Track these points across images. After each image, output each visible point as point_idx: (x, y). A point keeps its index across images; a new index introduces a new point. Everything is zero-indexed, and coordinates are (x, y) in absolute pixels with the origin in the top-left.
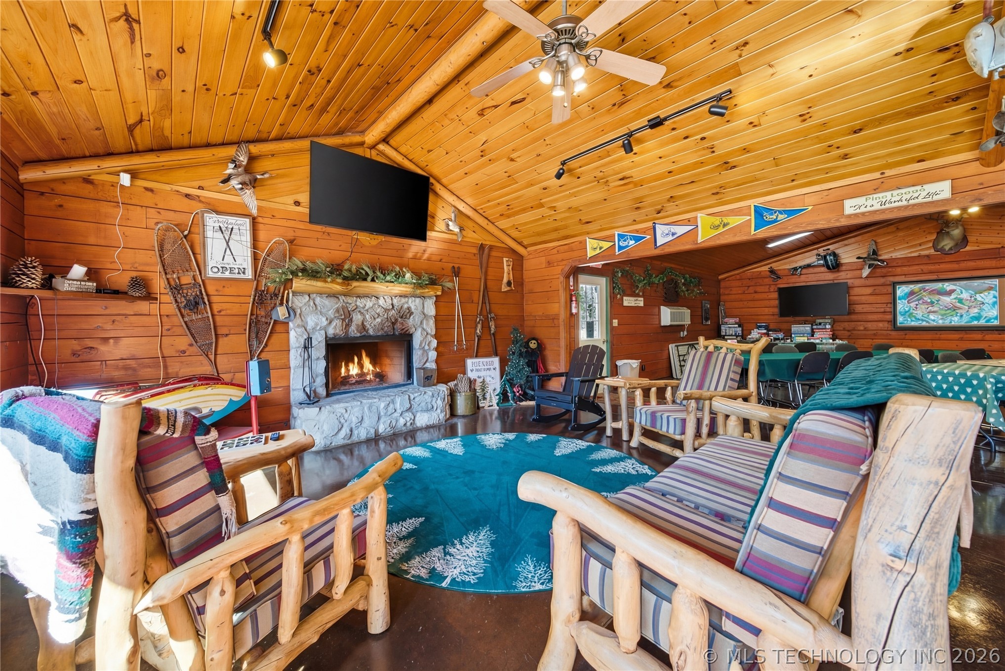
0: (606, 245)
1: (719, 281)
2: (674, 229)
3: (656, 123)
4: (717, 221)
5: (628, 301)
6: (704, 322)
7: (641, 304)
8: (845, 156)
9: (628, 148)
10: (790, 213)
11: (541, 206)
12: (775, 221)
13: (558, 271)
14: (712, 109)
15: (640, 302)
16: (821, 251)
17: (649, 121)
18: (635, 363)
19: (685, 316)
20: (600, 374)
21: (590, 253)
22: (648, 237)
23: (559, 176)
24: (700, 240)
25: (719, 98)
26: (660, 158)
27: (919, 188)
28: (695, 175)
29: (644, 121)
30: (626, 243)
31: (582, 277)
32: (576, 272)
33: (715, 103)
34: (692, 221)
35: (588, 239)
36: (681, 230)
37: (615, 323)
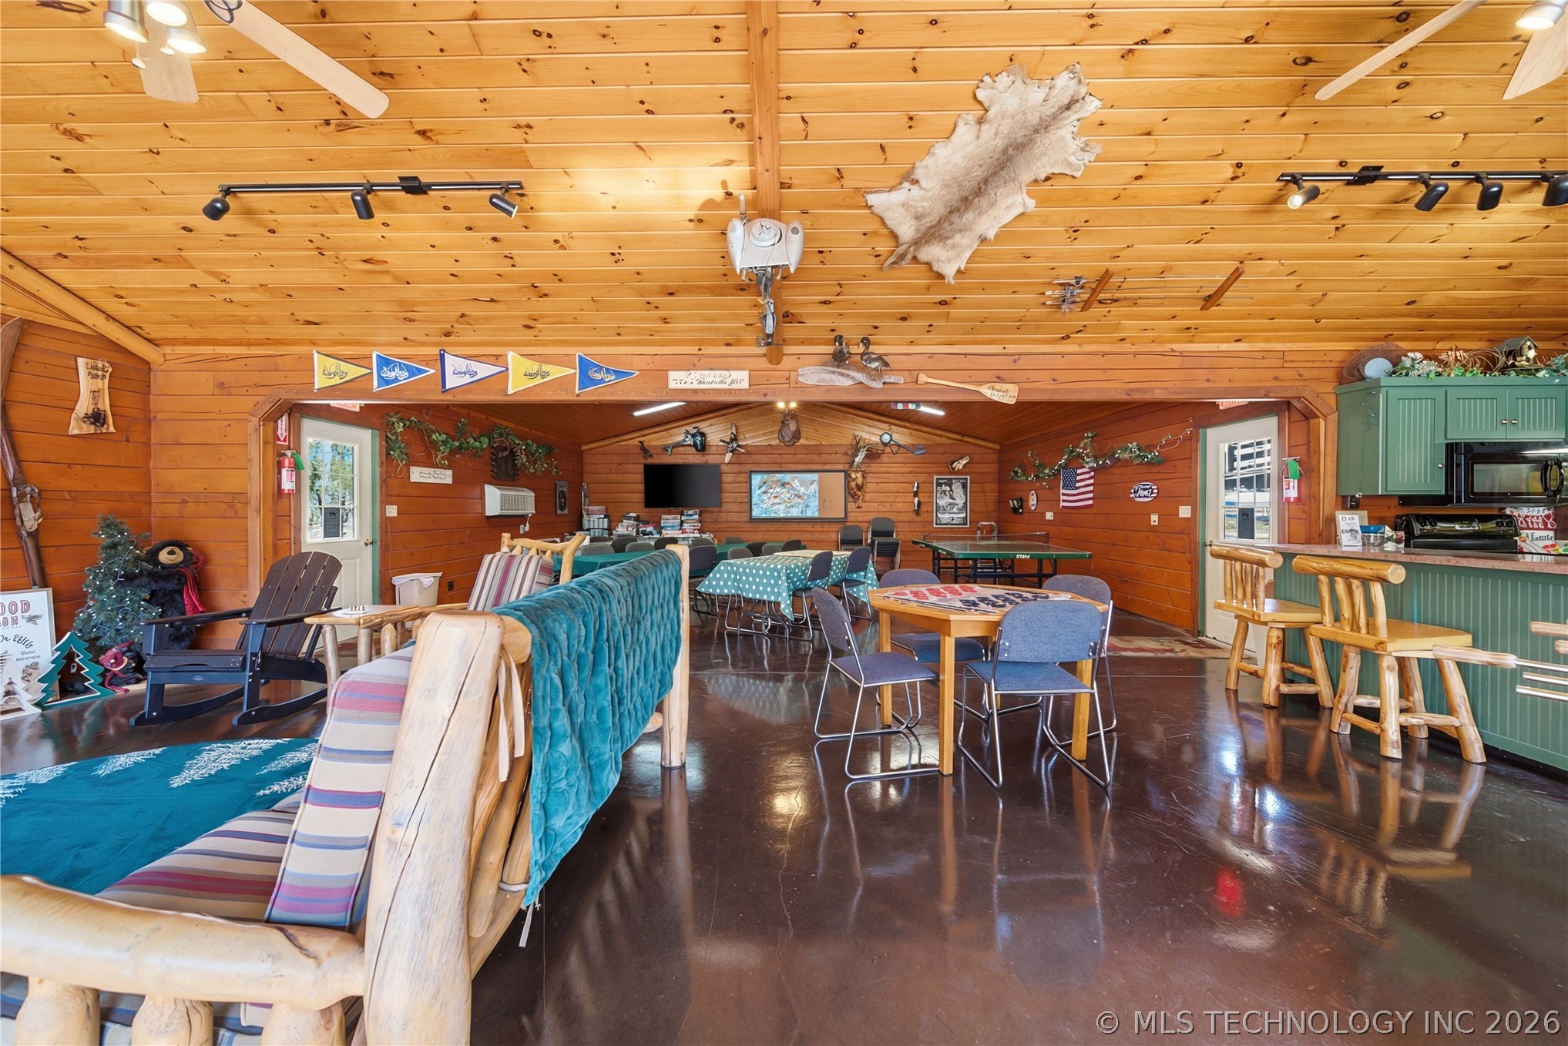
0: (354, 371)
1: (582, 453)
2: (475, 366)
3: (414, 187)
4: (533, 366)
5: (419, 475)
6: (559, 512)
7: (449, 480)
8: (665, 320)
9: (365, 211)
10: (618, 373)
11: (182, 262)
12: (602, 381)
13: (249, 405)
14: (494, 200)
15: (446, 477)
16: (690, 428)
17: (401, 178)
18: (429, 580)
19: (525, 501)
20: (329, 605)
21: (320, 382)
22: (432, 371)
23: (215, 212)
24: (510, 391)
25: (506, 187)
26: (433, 246)
27: (725, 373)
28: (496, 291)
29: (393, 175)
30: (392, 375)
31: (308, 424)
32: (296, 411)
33: (499, 193)
34: (498, 359)
35: (316, 355)
36: (484, 370)
37: (392, 511)
